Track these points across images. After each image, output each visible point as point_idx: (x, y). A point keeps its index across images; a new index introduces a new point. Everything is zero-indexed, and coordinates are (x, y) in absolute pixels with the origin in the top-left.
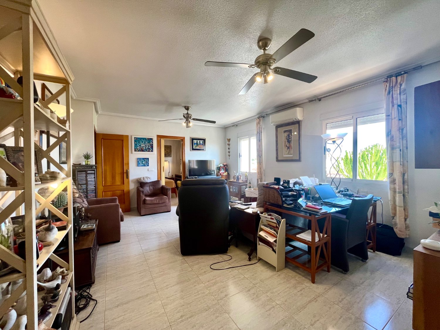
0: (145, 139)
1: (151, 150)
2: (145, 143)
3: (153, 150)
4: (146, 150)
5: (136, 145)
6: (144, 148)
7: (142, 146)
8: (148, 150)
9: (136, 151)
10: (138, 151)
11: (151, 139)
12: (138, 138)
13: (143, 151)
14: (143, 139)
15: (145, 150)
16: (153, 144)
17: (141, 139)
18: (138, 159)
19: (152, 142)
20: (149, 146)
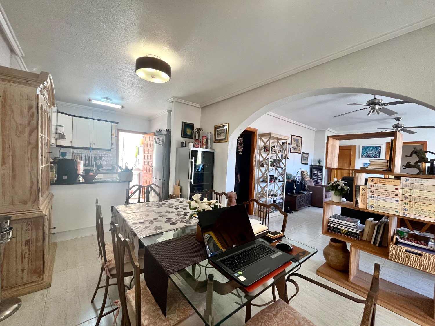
0: (373, 147)
1: (378, 156)
2: (372, 150)
3: (380, 156)
4: (373, 156)
5: (363, 152)
6: (371, 154)
7: (369, 153)
8: (375, 156)
9: (363, 157)
10: (365, 157)
11: (379, 147)
12: (366, 147)
13: (370, 157)
14: (371, 147)
15: (371, 156)
16: (380, 151)
17: (368, 147)
18: (364, 163)
19: (380, 149)
20: (376, 153)
